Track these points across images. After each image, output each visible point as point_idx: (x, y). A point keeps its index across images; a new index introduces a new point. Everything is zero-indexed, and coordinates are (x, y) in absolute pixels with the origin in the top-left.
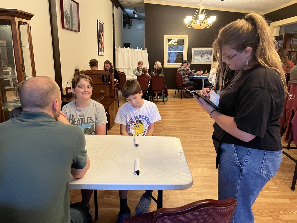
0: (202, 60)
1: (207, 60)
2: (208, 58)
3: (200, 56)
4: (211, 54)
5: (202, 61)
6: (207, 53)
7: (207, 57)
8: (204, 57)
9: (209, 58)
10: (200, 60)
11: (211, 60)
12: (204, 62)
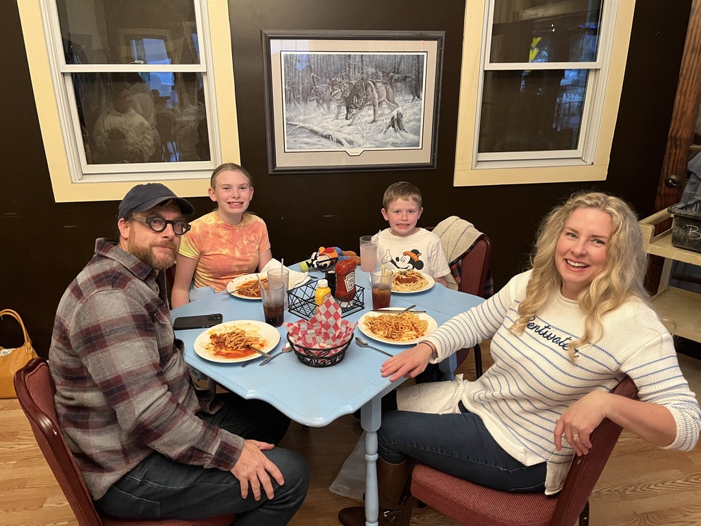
0: (357, 138)
1: (393, 136)
2: (396, 123)
3: (334, 106)
4: (416, 90)
5: (351, 143)
6: (391, 82)
7: (387, 114)
8: (367, 114)
9: (404, 119)
10: (340, 136)
11: (416, 132)
12: (368, 146)
